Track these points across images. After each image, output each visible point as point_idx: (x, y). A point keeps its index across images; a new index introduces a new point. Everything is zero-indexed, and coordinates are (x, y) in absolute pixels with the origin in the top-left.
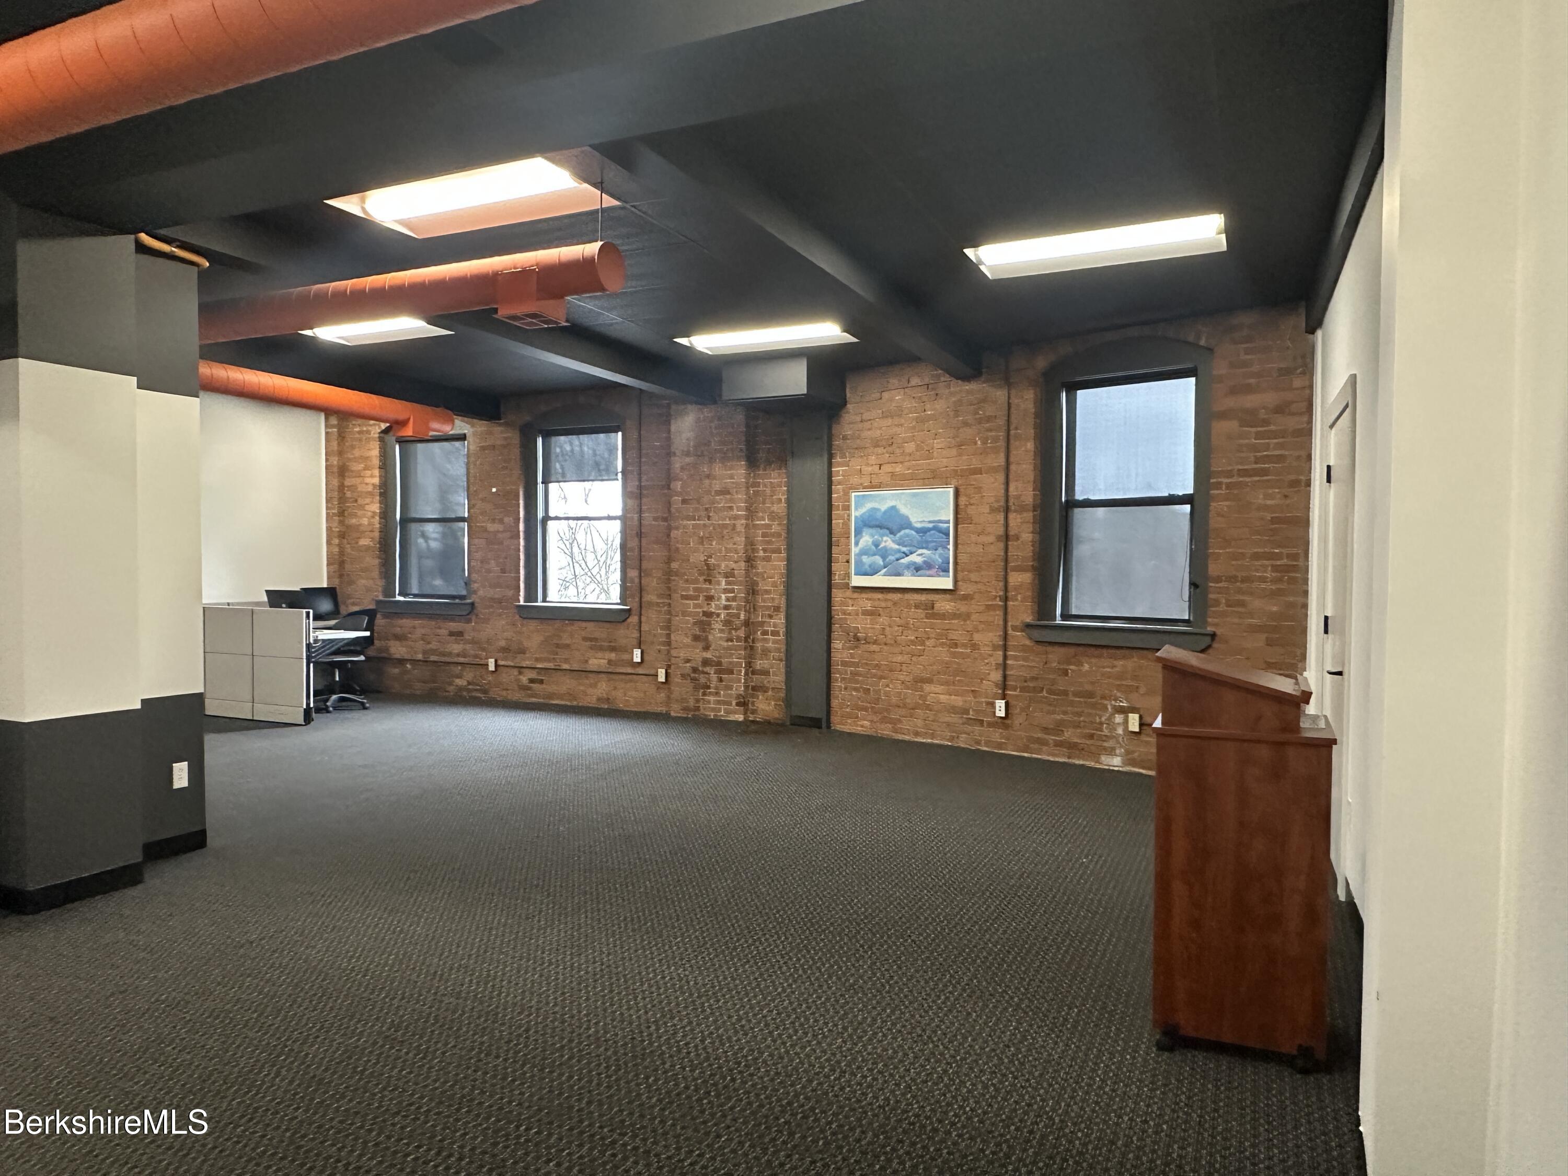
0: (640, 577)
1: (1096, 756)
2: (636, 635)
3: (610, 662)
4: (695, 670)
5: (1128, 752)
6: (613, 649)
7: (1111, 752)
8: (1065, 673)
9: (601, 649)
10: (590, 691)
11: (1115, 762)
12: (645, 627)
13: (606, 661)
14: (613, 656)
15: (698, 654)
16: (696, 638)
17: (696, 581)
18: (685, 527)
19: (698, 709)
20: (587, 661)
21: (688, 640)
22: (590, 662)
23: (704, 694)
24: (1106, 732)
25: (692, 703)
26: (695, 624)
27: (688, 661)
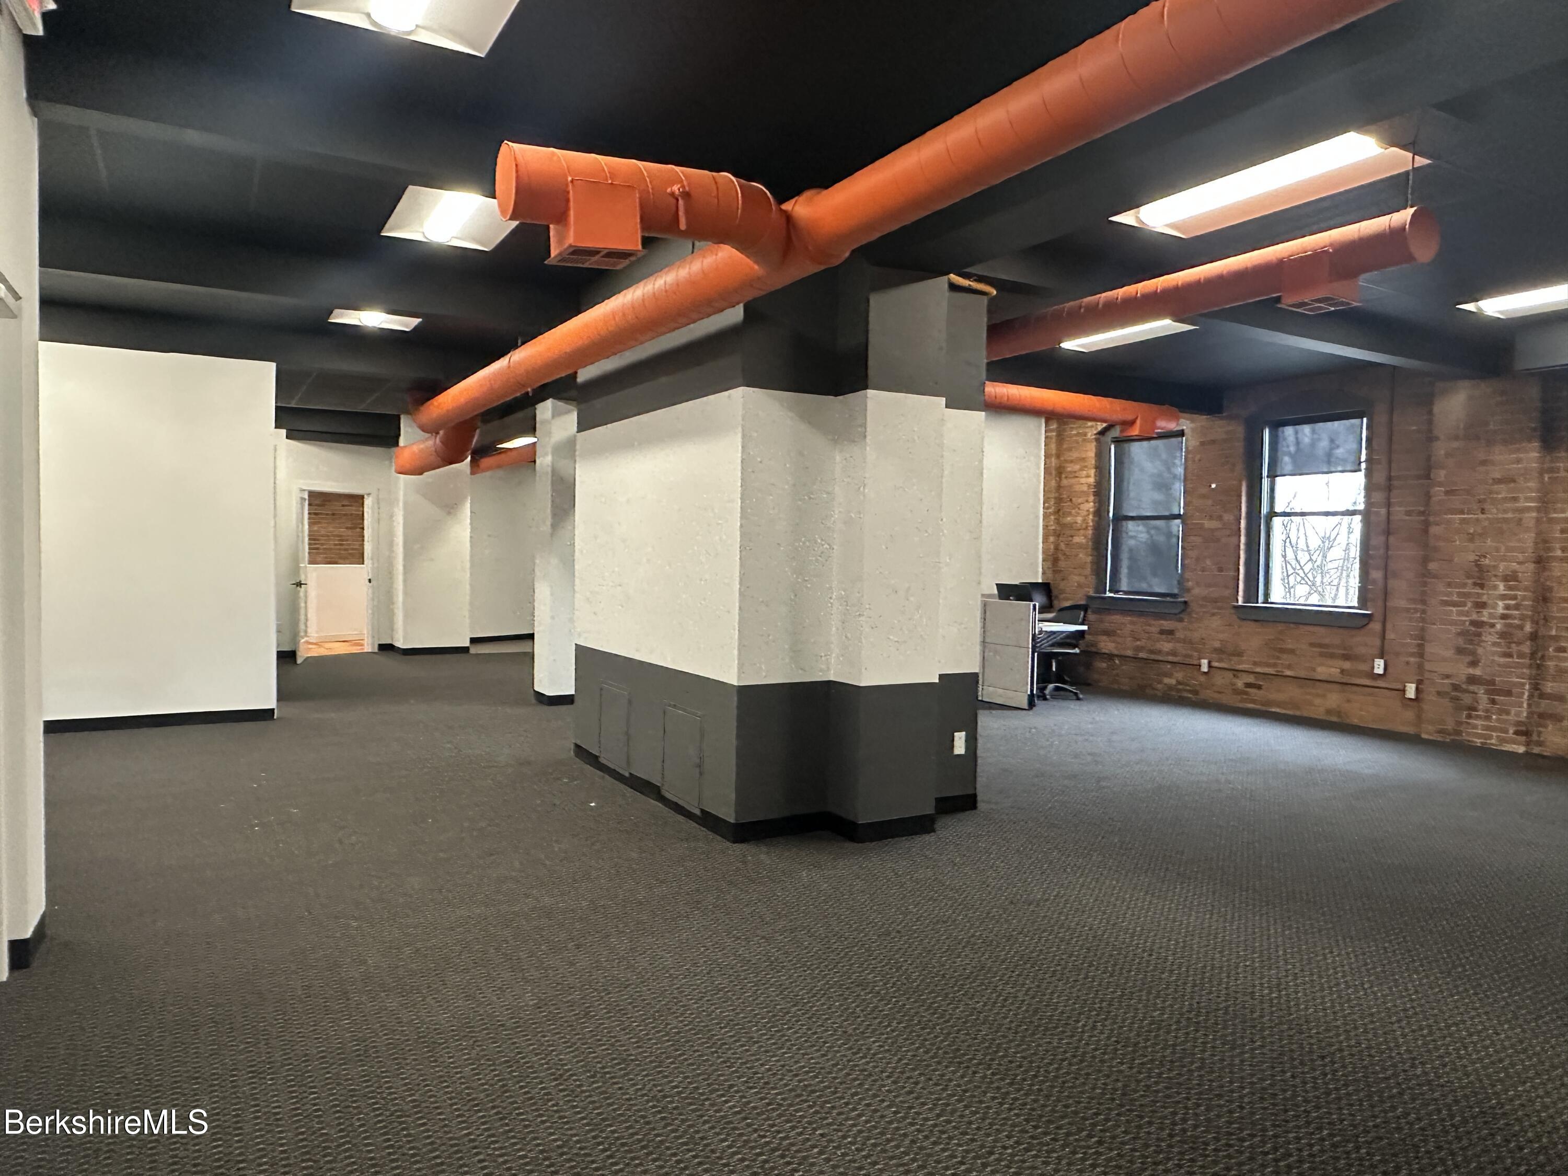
0: (1386, 578)
2: (1378, 642)
3: (1343, 671)
4: (1456, 687)
6: (1346, 657)
9: (1332, 656)
10: (1317, 701)
12: (1390, 635)
13: (1338, 670)
14: (1347, 665)
15: (1463, 671)
16: (1460, 651)
17: (1464, 585)
18: (1449, 522)
19: (1459, 733)
20: (1314, 670)
21: (1449, 653)
22: (1319, 669)
23: (1469, 716)
25: (1450, 726)
26: (1459, 634)
27: (1448, 677)
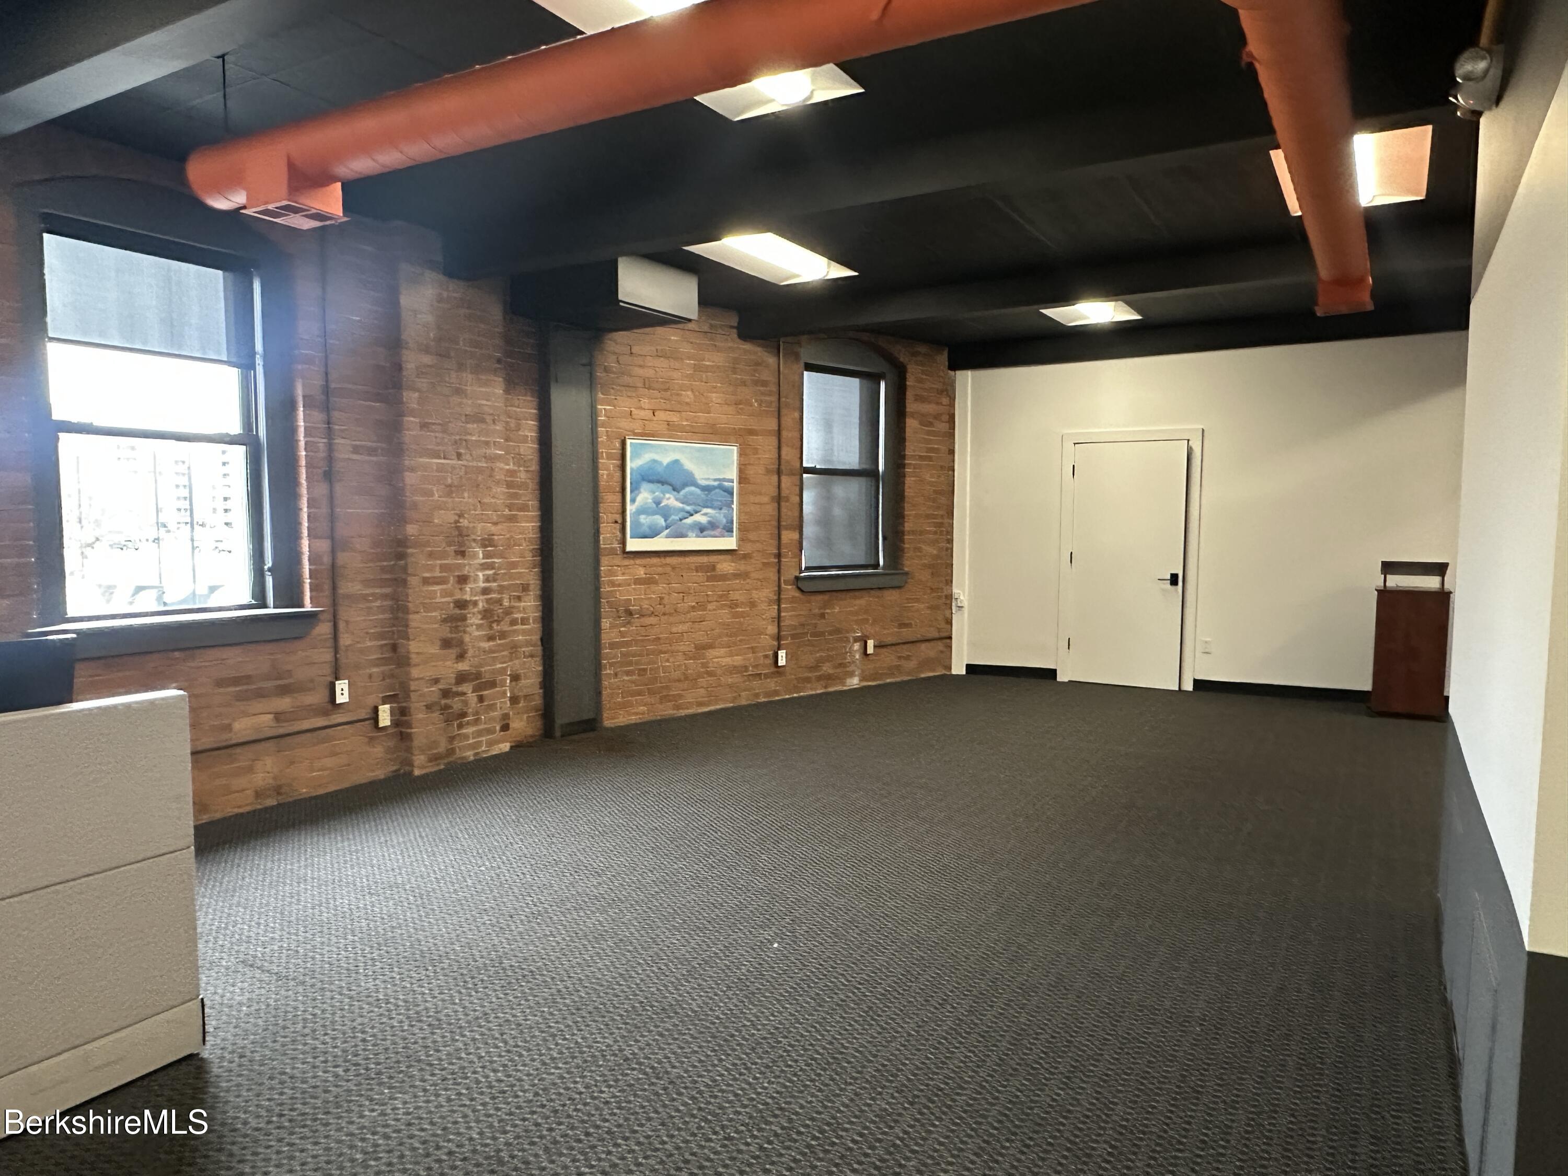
0: (333, 552)
1: (842, 681)
2: (328, 656)
3: (279, 717)
4: (446, 693)
5: (863, 671)
6: (284, 690)
7: (852, 674)
8: (822, 616)
9: (260, 694)
10: (240, 782)
11: (854, 682)
12: (345, 640)
13: (271, 716)
14: (284, 703)
15: (449, 668)
16: (446, 644)
17: (444, 555)
19: (451, 751)
20: (228, 728)
21: (435, 650)
22: (237, 726)
23: (460, 726)
24: (849, 659)
25: (442, 748)
26: (444, 621)
27: (436, 681)
